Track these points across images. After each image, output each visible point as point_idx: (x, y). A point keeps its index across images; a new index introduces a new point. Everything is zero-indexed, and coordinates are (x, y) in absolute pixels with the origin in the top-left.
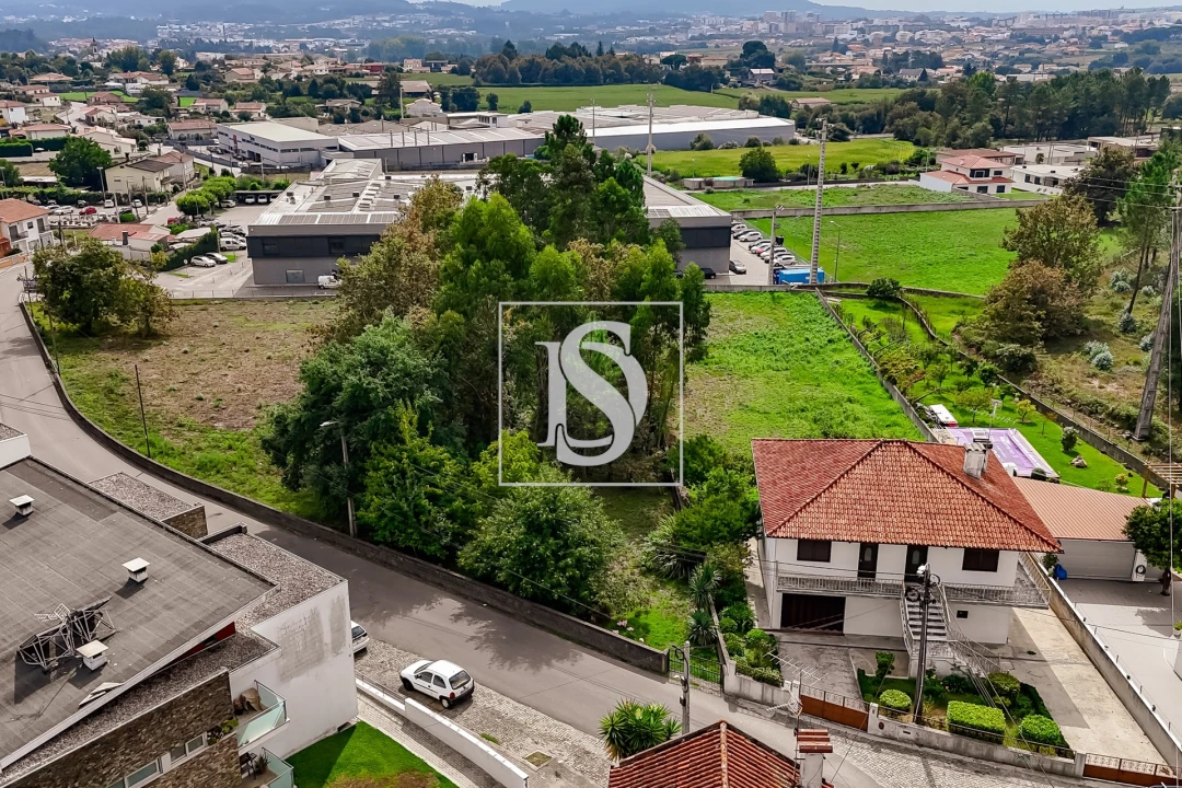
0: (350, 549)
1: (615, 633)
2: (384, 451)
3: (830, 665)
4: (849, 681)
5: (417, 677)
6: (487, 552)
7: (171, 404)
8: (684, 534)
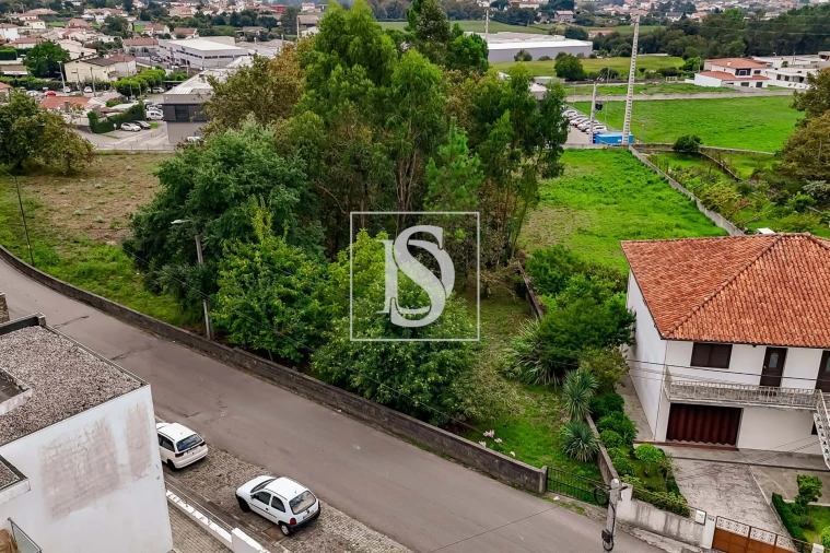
0: (206, 351)
1: (483, 445)
2: (236, 250)
3: (733, 486)
4: (761, 507)
5: (254, 497)
8: (550, 338)
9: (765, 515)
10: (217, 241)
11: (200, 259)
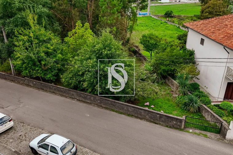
0: (13, 81)
1: (147, 109)
2: (21, 32)
5: (40, 147)
6: (76, 74)
8: (161, 64)
10: (12, 29)
11: (6, 40)
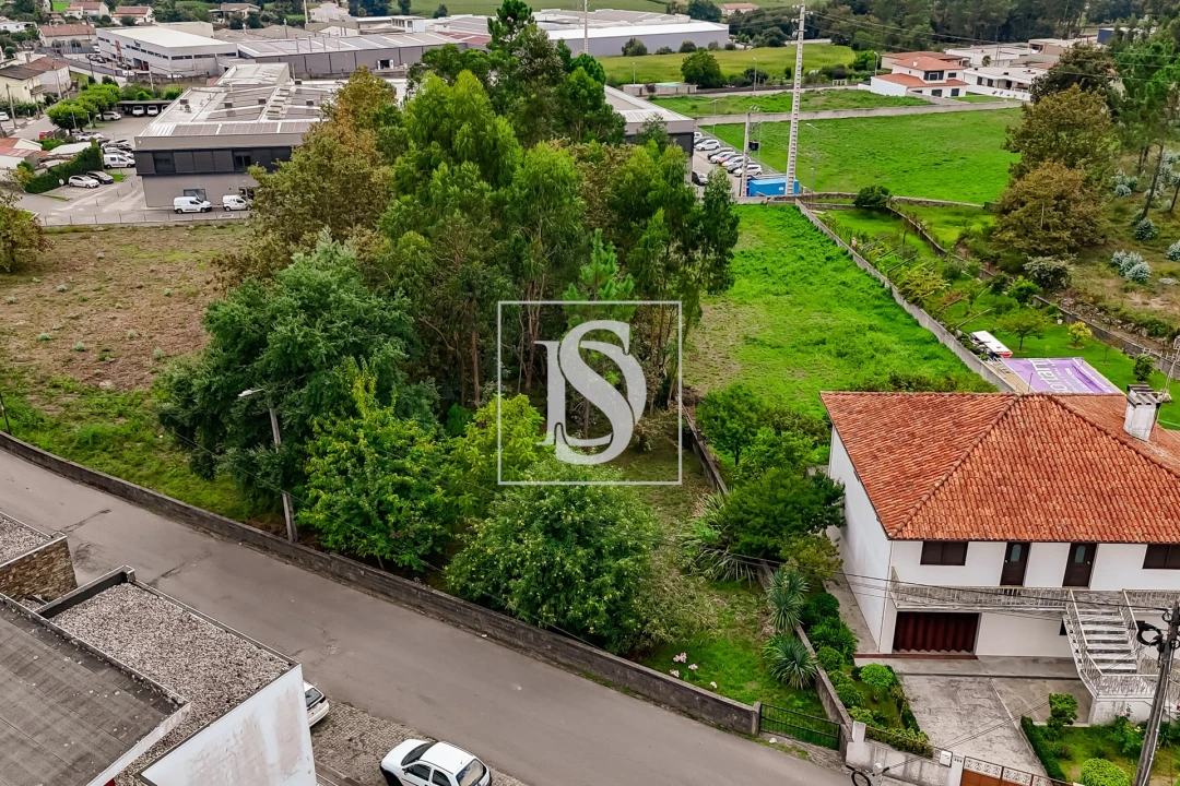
0: (289, 557)
2: (332, 428)
3: (975, 706)
4: (1008, 732)
5: (408, 771)
7: (42, 357)
8: (741, 522)
9: (1014, 743)
10: (304, 417)
11: (277, 440)
